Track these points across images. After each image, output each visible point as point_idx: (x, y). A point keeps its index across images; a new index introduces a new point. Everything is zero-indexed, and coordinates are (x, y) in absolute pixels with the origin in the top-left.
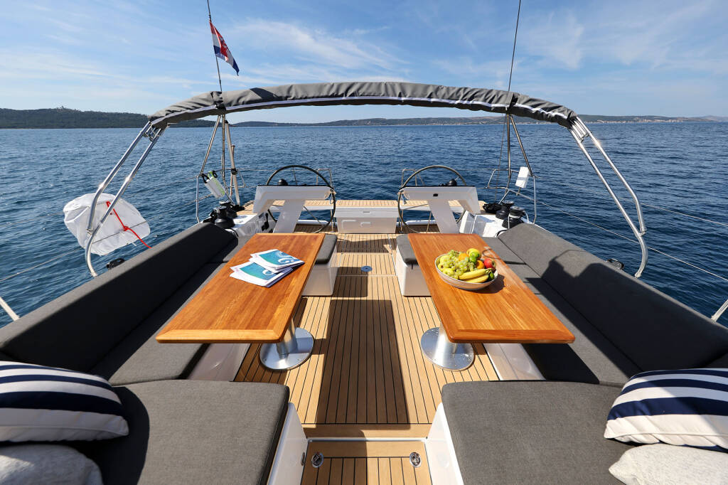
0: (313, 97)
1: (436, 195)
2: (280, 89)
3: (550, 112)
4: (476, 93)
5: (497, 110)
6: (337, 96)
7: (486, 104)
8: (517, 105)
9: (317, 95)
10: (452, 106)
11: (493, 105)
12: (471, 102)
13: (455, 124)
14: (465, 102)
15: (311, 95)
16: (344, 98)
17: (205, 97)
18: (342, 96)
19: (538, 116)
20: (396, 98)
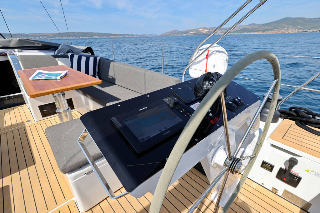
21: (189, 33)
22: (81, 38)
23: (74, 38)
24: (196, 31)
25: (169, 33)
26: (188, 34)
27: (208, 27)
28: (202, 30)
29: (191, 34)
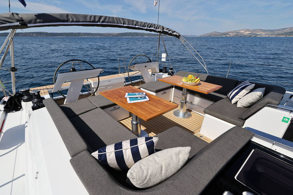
0: (83, 22)
1: (146, 67)
2: (61, 15)
3: (174, 33)
4: (151, 25)
5: (158, 32)
6: (95, 22)
7: (155, 29)
8: (164, 30)
9: (84, 21)
10: (144, 29)
11: (157, 30)
12: (150, 28)
13: (96, 37)
14: (148, 28)
15: (81, 20)
16: (98, 23)
17: (8, 16)
18: (97, 22)
19: (170, 34)
20: (122, 25)
21: (229, 34)
22: (135, 37)
23: (130, 37)
24: (237, 33)
25: (208, 35)
26: (227, 36)
27: (251, 29)
28: (243, 32)
29: (230, 36)
